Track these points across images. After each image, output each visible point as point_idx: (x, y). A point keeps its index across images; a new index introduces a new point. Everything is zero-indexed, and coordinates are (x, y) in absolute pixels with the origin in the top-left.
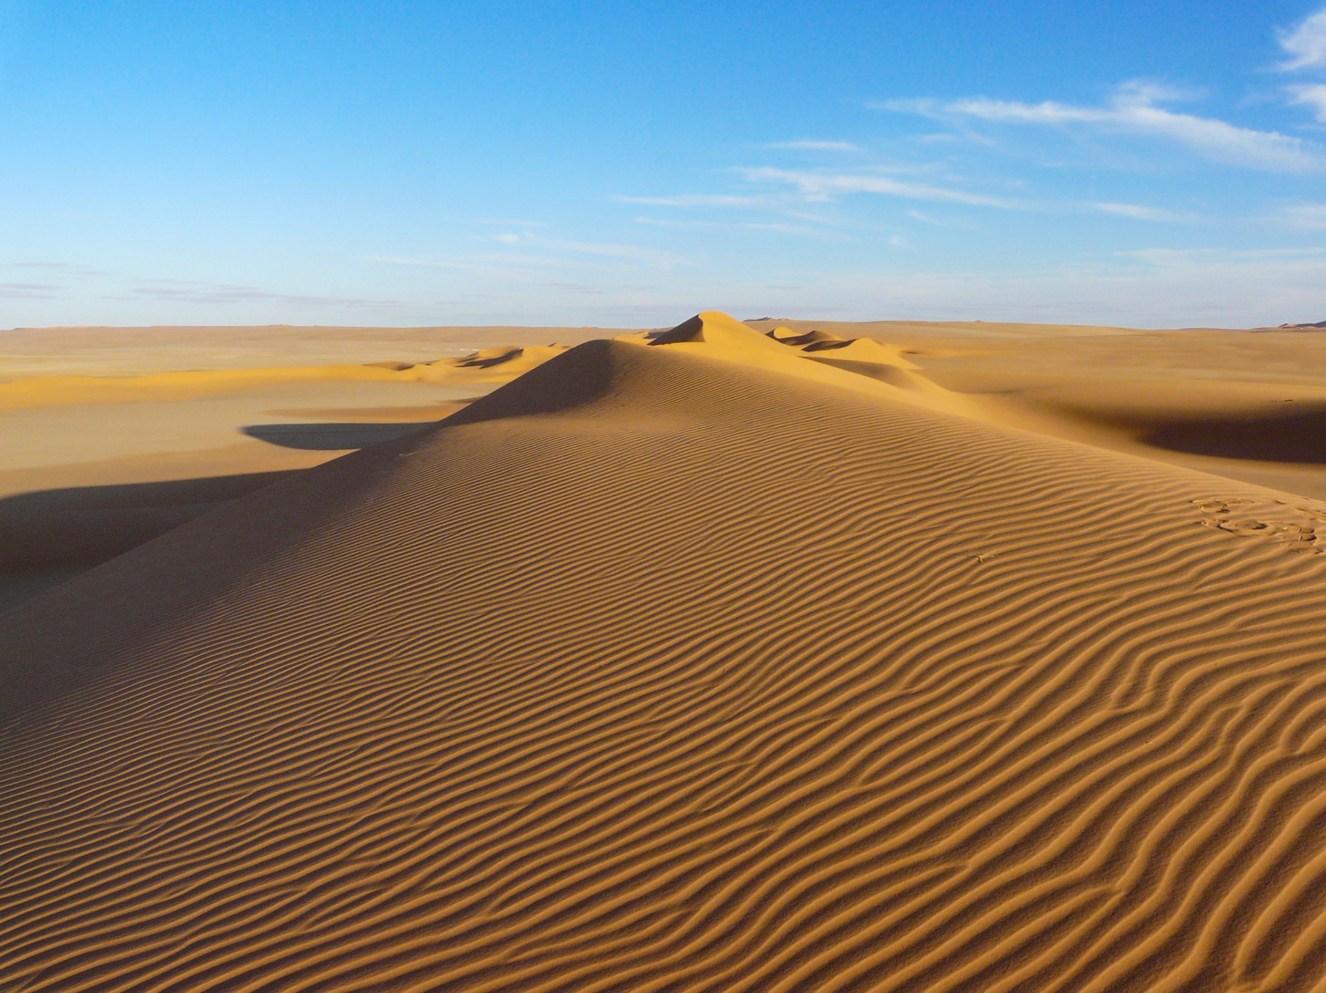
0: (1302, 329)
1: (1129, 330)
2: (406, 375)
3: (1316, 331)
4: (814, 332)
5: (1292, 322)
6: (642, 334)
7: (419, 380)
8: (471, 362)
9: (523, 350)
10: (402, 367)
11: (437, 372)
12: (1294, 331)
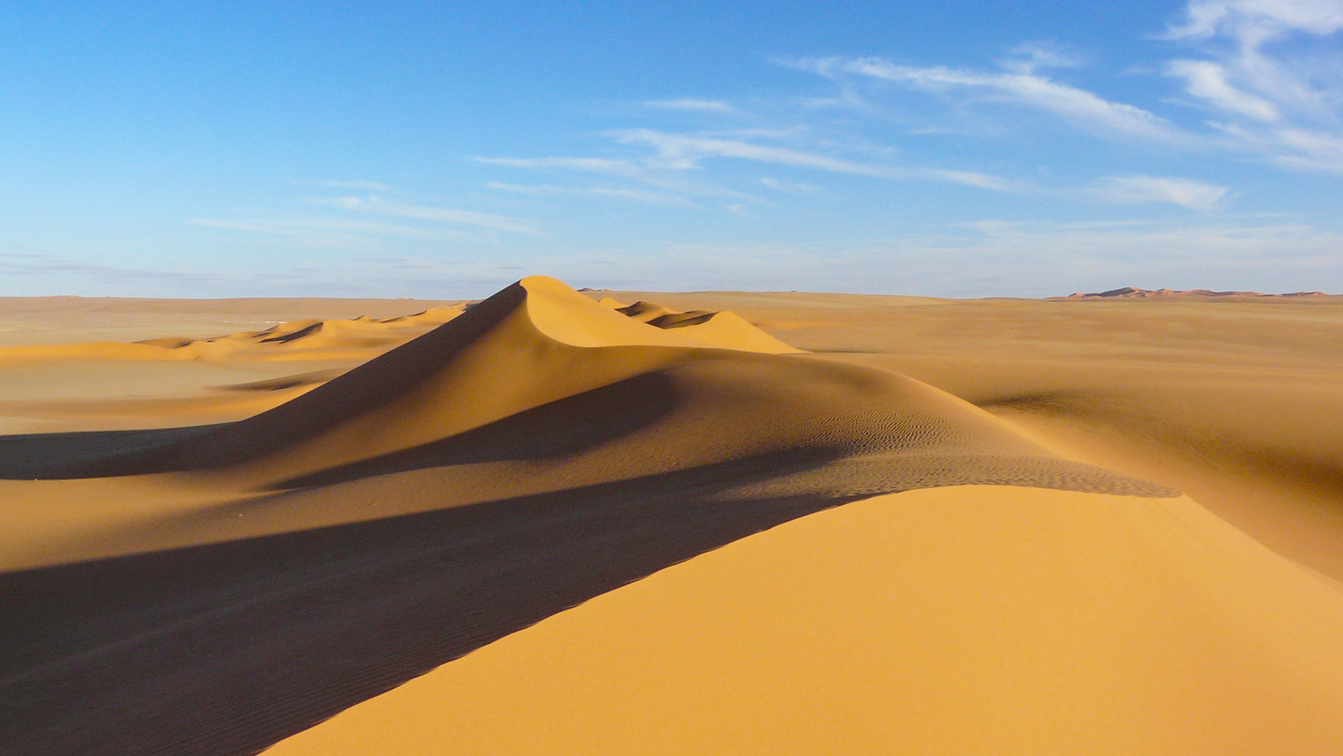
0: (1089, 298)
1: (946, 300)
2: (184, 353)
3: (1101, 300)
4: (639, 302)
5: (1082, 291)
6: (459, 306)
7: (197, 359)
8: (266, 338)
9: (322, 324)
10: (185, 344)
11: (219, 350)
12: (1082, 301)
